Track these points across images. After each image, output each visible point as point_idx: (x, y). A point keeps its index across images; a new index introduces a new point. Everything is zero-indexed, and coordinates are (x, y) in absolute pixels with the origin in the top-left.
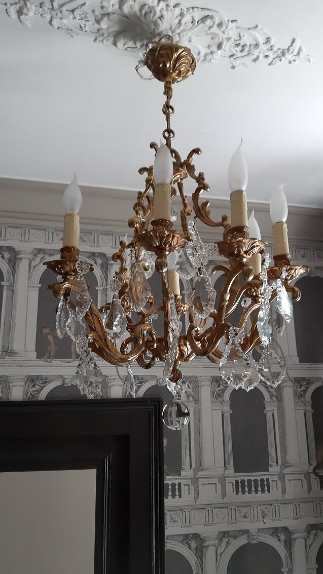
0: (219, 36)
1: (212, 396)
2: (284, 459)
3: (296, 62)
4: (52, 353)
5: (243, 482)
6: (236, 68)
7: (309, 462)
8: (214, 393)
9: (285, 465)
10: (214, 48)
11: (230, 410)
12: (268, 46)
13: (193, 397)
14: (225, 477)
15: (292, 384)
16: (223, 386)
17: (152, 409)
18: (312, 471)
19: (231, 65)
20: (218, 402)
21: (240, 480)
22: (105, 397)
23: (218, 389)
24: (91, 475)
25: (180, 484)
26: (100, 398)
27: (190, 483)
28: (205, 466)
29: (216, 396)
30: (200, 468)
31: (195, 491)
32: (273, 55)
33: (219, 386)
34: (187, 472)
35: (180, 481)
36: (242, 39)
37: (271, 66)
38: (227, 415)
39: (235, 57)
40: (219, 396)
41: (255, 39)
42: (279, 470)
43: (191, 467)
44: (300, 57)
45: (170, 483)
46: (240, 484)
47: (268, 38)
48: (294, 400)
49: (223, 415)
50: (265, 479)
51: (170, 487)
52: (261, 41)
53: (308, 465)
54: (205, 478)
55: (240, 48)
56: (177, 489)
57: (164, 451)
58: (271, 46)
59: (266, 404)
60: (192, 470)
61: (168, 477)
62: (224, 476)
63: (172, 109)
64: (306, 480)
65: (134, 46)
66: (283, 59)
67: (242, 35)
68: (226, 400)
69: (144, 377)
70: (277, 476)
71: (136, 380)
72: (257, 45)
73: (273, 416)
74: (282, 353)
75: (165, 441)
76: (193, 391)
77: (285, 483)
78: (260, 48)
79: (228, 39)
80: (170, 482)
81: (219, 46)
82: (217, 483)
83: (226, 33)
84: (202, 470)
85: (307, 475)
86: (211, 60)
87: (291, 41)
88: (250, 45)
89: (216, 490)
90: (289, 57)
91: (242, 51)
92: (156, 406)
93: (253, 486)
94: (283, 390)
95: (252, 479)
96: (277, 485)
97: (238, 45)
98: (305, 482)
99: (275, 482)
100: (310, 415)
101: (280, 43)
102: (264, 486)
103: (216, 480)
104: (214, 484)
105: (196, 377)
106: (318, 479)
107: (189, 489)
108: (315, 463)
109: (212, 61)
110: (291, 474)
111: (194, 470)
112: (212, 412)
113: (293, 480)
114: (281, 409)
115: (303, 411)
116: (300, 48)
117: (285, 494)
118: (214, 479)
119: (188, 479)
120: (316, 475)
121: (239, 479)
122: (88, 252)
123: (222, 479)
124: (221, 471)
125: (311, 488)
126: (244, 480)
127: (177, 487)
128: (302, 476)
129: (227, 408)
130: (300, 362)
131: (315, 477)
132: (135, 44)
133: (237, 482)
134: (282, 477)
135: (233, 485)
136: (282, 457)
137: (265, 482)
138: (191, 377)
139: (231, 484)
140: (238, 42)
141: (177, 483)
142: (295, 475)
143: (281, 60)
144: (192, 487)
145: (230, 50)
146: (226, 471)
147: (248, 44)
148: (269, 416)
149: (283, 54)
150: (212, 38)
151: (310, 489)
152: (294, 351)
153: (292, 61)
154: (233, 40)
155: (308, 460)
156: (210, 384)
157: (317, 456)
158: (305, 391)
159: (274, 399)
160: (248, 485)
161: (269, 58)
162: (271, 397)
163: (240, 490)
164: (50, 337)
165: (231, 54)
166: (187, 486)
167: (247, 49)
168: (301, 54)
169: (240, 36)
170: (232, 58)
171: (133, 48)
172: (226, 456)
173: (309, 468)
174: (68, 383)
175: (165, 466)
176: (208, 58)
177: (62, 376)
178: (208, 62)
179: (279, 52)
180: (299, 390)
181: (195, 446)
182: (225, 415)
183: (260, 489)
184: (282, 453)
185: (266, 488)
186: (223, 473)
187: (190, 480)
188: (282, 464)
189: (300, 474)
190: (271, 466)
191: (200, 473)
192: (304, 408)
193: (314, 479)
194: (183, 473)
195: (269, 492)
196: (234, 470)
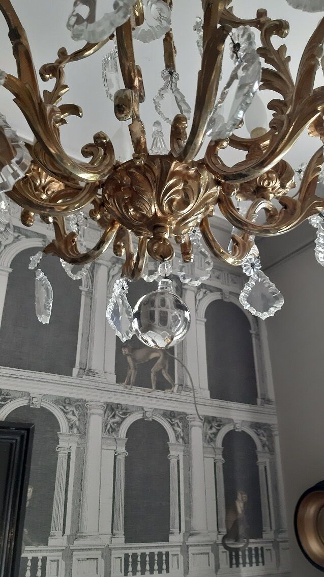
1: (104, 430)
2: (188, 523)
5: (135, 556)
7: (218, 529)
8: (106, 426)
9: (190, 533)
11: (125, 451)
13: (78, 429)
14: (110, 550)
15: (201, 424)
16: (119, 417)
17: (17, 440)
18: (221, 542)
20: (111, 438)
21: (130, 554)
23: (113, 420)
25: (44, 559)
27: (60, 558)
28: (85, 531)
29: (109, 430)
30: (76, 535)
31: (66, 570)
33: (114, 416)
34: (57, 540)
35: (44, 554)
38: (121, 459)
40: (113, 430)
42: (182, 540)
43: (64, 532)
46: (130, 560)
48: (203, 445)
49: (115, 457)
50: (164, 553)
51: (29, 563)
53: (216, 533)
54: (83, 550)
56: (39, 567)
57: (27, 506)
59: (170, 447)
60: (65, 537)
61: (27, 548)
62: (110, 546)
64: (213, 555)
68: (122, 437)
69: (10, 392)
70: (179, 549)
73: (178, 464)
74: (192, 383)
75: (30, 490)
76: (79, 420)
77: (188, 558)
80: (30, 556)
82: (100, 557)
84: (81, 537)
85: (215, 547)
89: (97, 569)
92: (22, 437)
93: (147, 562)
94: (191, 429)
95: (147, 552)
96: (178, 561)
98: (212, 556)
99: (176, 557)
100: (220, 465)
102: (161, 563)
103: (97, 554)
104: (94, 559)
105: (85, 401)
106: (228, 552)
107: (58, 567)
108: (224, 531)
110: (196, 545)
111: (68, 537)
112: (101, 452)
113: (199, 554)
114: (188, 454)
115: (212, 461)
117: (187, 573)
118: (95, 552)
119: (58, 551)
120: (226, 547)
121: (130, 552)
123: (107, 553)
124: (106, 540)
125: (219, 566)
126: (136, 554)
127: (40, 563)
128: (208, 549)
129: (122, 449)
130: (211, 398)
131: (225, 550)
133: (127, 556)
134: (185, 548)
135: (121, 560)
136: (186, 522)
137: (164, 558)
138: (77, 400)
139: (119, 560)
141: (40, 558)
142: (201, 548)
144: (62, 564)
146: (113, 539)
148: (173, 462)
151: (217, 567)
152: (205, 383)
155: (216, 527)
156: (102, 412)
157: (227, 521)
158: (215, 434)
159: (181, 440)
160: (141, 562)
162: (177, 438)
163: (130, 569)
166: (55, 563)
172: (115, 516)
173: (218, 538)
175: (25, 530)
180: (210, 432)
181: (73, 501)
182: (118, 457)
183: (156, 567)
184: (186, 516)
185: (164, 566)
186: (108, 542)
187: (61, 553)
188: (186, 532)
189: (207, 545)
190: (173, 533)
191: (76, 542)
192: (214, 456)
193: (223, 552)
194: (51, 542)
195: (168, 571)
196: (123, 539)
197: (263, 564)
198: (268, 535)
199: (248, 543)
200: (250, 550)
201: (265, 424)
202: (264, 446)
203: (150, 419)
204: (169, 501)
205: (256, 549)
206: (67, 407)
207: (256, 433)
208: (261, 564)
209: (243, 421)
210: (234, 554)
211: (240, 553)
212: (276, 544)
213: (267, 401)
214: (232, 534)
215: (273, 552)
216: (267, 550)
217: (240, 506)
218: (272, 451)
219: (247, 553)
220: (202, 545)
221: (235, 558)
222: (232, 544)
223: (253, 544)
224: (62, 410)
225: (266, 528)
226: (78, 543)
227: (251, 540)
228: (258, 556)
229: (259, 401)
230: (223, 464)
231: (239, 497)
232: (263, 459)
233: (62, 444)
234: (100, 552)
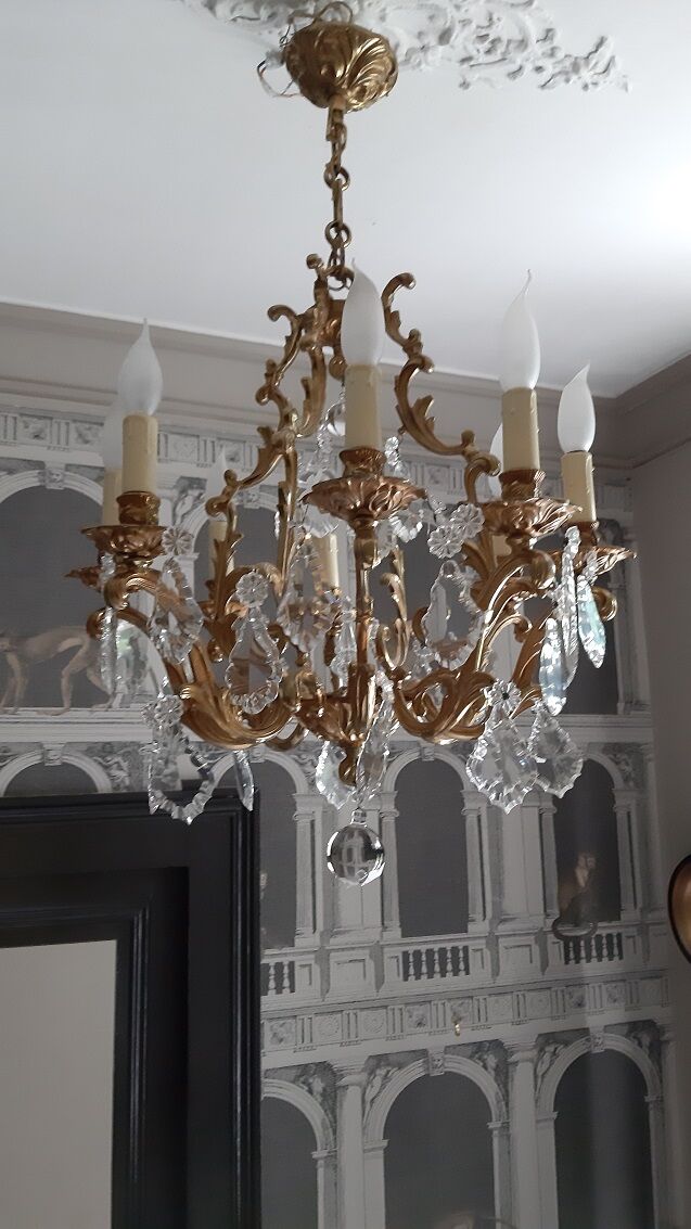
0: (446, 15)
2: (497, 906)
3: (599, 88)
4: (17, 694)
5: (417, 954)
6: (471, 88)
7: (545, 911)
9: (501, 918)
10: (432, 40)
11: (395, 811)
12: (547, 46)
14: (382, 947)
17: (236, 811)
18: (550, 929)
19: (461, 80)
21: (411, 952)
22: (137, 791)
24: (104, 953)
25: (292, 965)
26: (125, 791)
27: (313, 962)
28: (344, 925)
30: (332, 930)
31: (322, 976)
32: (554, 68)
34: (306, 939)
35: (291, 959)
36: (494, 27)
37: (546, 91)
38: (390, 822)
39: (472, 63)
41: (522, 29)
42: (488, 929)
43: (315, 928)
44: (608, 79)
45: (272, 964)
46: (411, 959)
47: (549, 31)
49: (380, 821)
50: (461, 948)
51: (272, 971)
52: (535, 33)
53: (543, 917)
54: (343, 950)
55: (487, 45)
56: (286, 976)
57: (262, 898)
58: (553, 49)
59: (465, 796)
60: (317, 934)
61: (268, 952)
62: (380, 943)
63: (346, 176)
64: (537, 947)
65: (255, 16)
66: (574, 78)
67: (495, 18)
68: (389, 789)
70: (484, 941)
71: (204, 751)
72: (523, 44)
73: (479, 820)
75: (263, 877)
77: (498, 952)
78: (529, 49)
79: (465, 23)
80: (272, 962)
81: (444, 37)
82: (367, 958)
83: (463, 10)
84: (337, 933)
85: (540, 937)
86: (419, 64)
87: (596, 40)
88: (509, 42)
89: (365, 973)
90: (586, 75)
91: (488, 52)
93: (437, 962)
95: (436, 948)
96: (482, 958)
97: (483, 38)
98: (536, 949)
99: (479, 953)
100: (549, 817)
101: (572, 43)
102: (457, 961)
103: (364, 954)
104: (359, 961)
106: (562, 942)
107: (310, 973)
108: (556, 913)
109: (423, 66)
110: (510, 935)
111: (322, 934)
113: (515, 947)
115: (536, 810)
116: (612, 59)
117: (498, 975)
118: (361, 951)
119: (309, 952)
120: (558, 935)
121: (411, 949)
122: (96, 468)
123: (377, 951)
124: (374, 935)
125: (547, 963)
126: (420, 951)
127: (286, 970)
128: (531, 940)
129: (390, 808)
131: (556, 940)
132: (257, 11)
133: (406, 954)
134: (492, 940)
135: (398, 960)
136: (494, 903)
137: (461, 954)
139: (395, 960)
140: (484, 32)
141: (286, 963)
142: (517, 938)
143: (567, 81)
144: (316, 969)
145: (465, 48)
146: (384, 933)
147: (505, 39)
148: (471, 820)
149: (576, 68)
150: (431, 18)
151: (545, 964)
153: (590, 86)
154: (474, 26)
155: (543, 907)
157: (560, 898)
160: (426, 961)
161: (544, 73)
163: (412, 971)
164: (12, 659)
165: (464, 55)
166: (307, 969)
167: (501, 49)
168: (612, 71)
169: (491, 19)
170: (466, 66)
171: (251, 19)
172: (385, 903)
173: (545, 922)
174: (55, 759)
175: (262, 929)
176: (415, 59)
177: (40, 745)
178: (413, 68)
179: (568, 63)
181: (324, 886)
182: (384, 820)
183: (449, 967)
184: (493, 894)
185: (462, 966)
186: (378, 938)
187: (313, 956)
188: (494, 917)
189: (528, 934)
190: (473, 921)
191: (332, 941)
192: (538, 804)
193: (554, 943)
194: (298, 941)
195: (467, 971)
196: (399, 932)
197: (621, 958)
198: (630, 914)
199: (595, 928)
200: (599, 937)
201: (629, 745)
202: (626, 779)
203: (432, 759)
204: (466, 877)
205: (609, 936)
206: (303, 756)
207: (612, 760)
208: (616, 958)
209: (590, 744)
210: (571, 945)
211: (582, 943)
212: (643, 928)
213: (634, 704)
214: (569, 915)
215: (639, 940)
216: (629, 937)
217: (582, 875)
218: (641, 784)
219: (593, 942)
220: (520, 935)
221: (573, 950)
222: (569, 931)
223: (604, 929)
224: (296, 761)
225: (627, 904)
226: (335, 942)
227: (600, 924)
228: (613, 946)
229: (621, 706)
230: (555, 815)
231: (582, 861)
232: (624, 801)
233: (300, 809)
234: (367, 951)
